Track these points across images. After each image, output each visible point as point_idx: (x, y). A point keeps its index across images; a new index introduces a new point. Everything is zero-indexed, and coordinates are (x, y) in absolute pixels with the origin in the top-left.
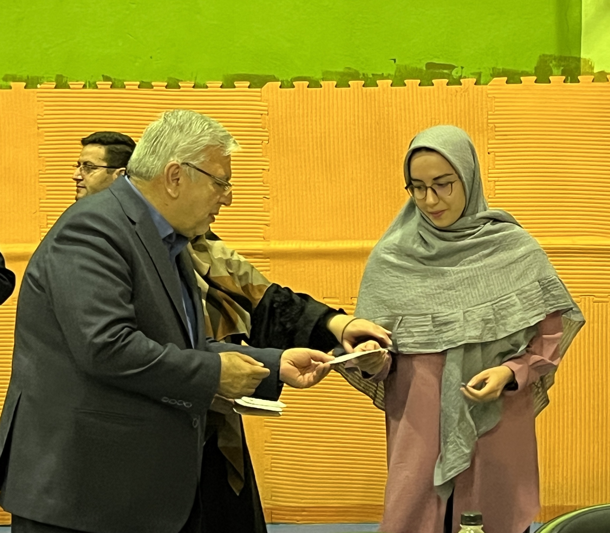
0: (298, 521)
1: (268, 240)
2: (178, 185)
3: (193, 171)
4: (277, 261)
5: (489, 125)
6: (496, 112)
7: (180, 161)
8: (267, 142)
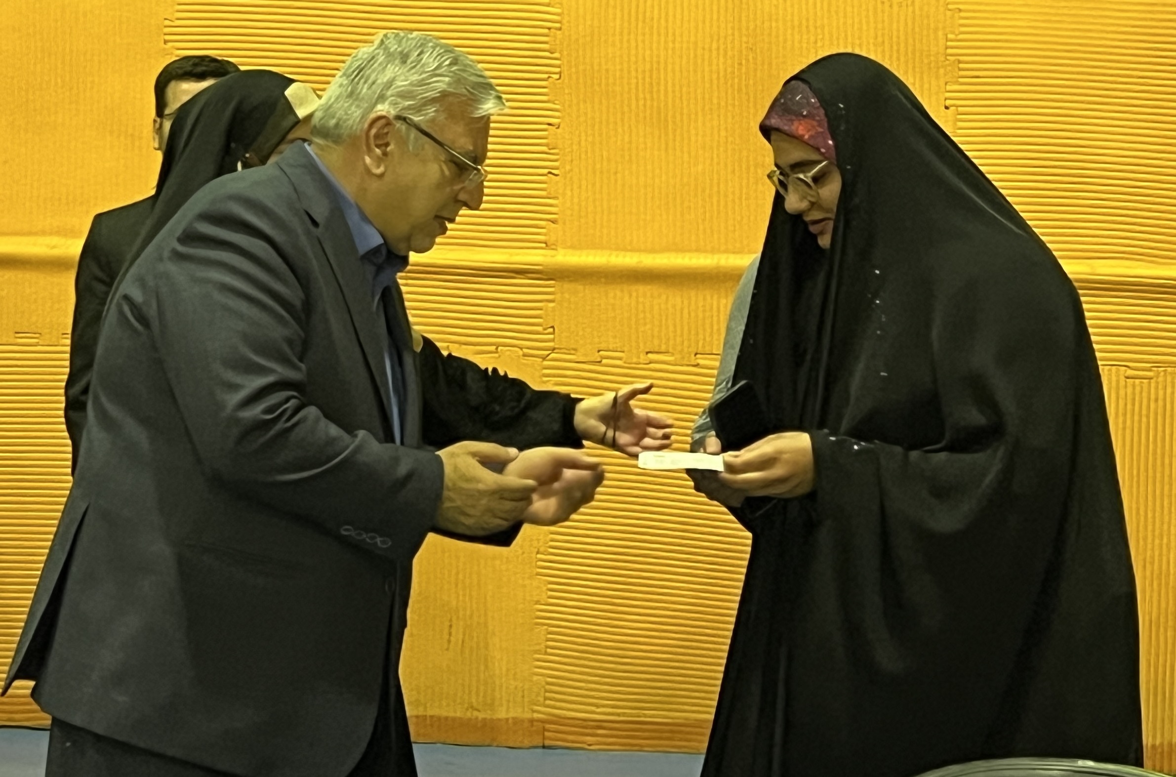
0: (590, 745)
1: (553, 247)
2: (385, 154)
3: (414, 133)
4: (567, 286)
5: (948, 58)
6: (961, 37)
7: (393, 112)
8: (557, 76)
